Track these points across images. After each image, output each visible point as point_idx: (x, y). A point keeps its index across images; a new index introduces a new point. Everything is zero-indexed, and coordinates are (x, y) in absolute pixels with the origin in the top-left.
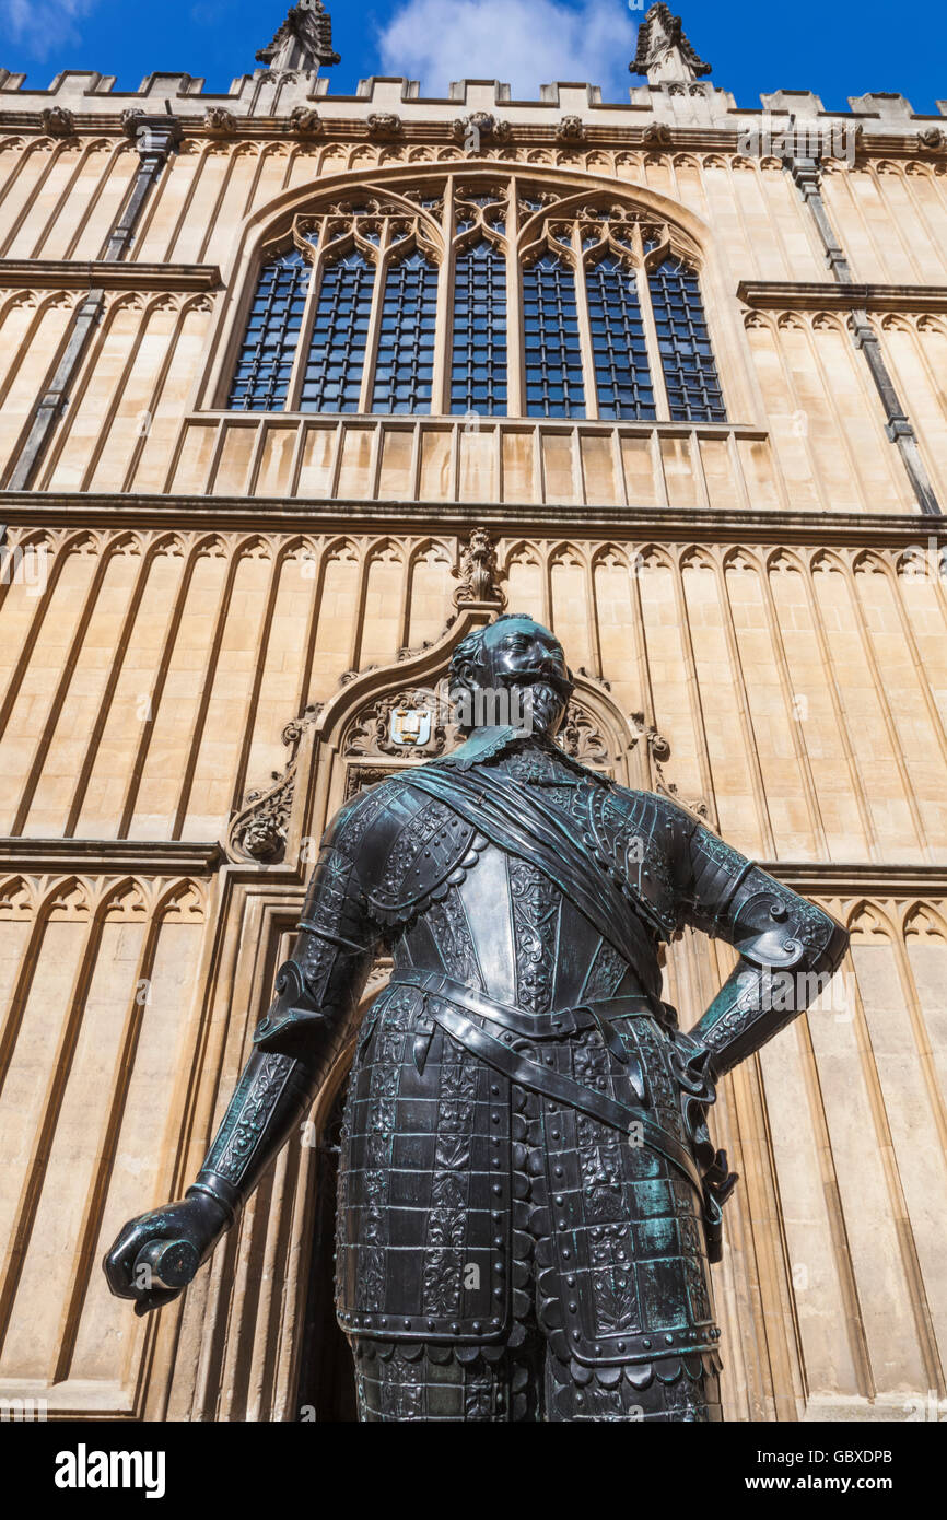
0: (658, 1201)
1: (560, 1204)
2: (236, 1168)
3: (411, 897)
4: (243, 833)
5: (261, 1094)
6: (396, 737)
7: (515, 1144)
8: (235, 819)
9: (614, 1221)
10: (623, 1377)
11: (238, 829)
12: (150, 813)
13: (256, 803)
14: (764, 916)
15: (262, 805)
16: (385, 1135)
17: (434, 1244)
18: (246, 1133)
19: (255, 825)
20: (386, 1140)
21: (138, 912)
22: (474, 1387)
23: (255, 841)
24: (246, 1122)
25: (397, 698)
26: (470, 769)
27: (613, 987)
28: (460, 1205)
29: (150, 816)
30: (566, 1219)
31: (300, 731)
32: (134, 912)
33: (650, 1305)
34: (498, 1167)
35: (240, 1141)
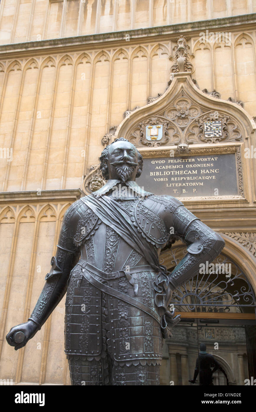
0: (138, 322)
1: (112, 323)
2: (40, 314)
3: (81, 239)
4: (89, 183)
5: (46, 294)
6: (148, 138)
7: (102, 307)
8: (86, 178)
9: (126, 327)
10: (125, 365)
11: (87, 182)
12: (53, 178)
13: (93, 171)
14: (194, 238)
15: (96, 171)
16: (71, 305)
17: (81, 333)
18: (42, 305)
19: (93, 181)
20: (71, 307)
21: (52, 217)
22: (93, 367)
23: (93, 187)
24: (42, 302)
25: (148, 120)
26: (101, 197)
27: (135, 264)
28: (88, 323)
29: (54, 180)
30: (114, 327)
31: (108, 139)
32: (51, 218)
33: (132, 348)
34: (97, 314)
35: (41, 307)
